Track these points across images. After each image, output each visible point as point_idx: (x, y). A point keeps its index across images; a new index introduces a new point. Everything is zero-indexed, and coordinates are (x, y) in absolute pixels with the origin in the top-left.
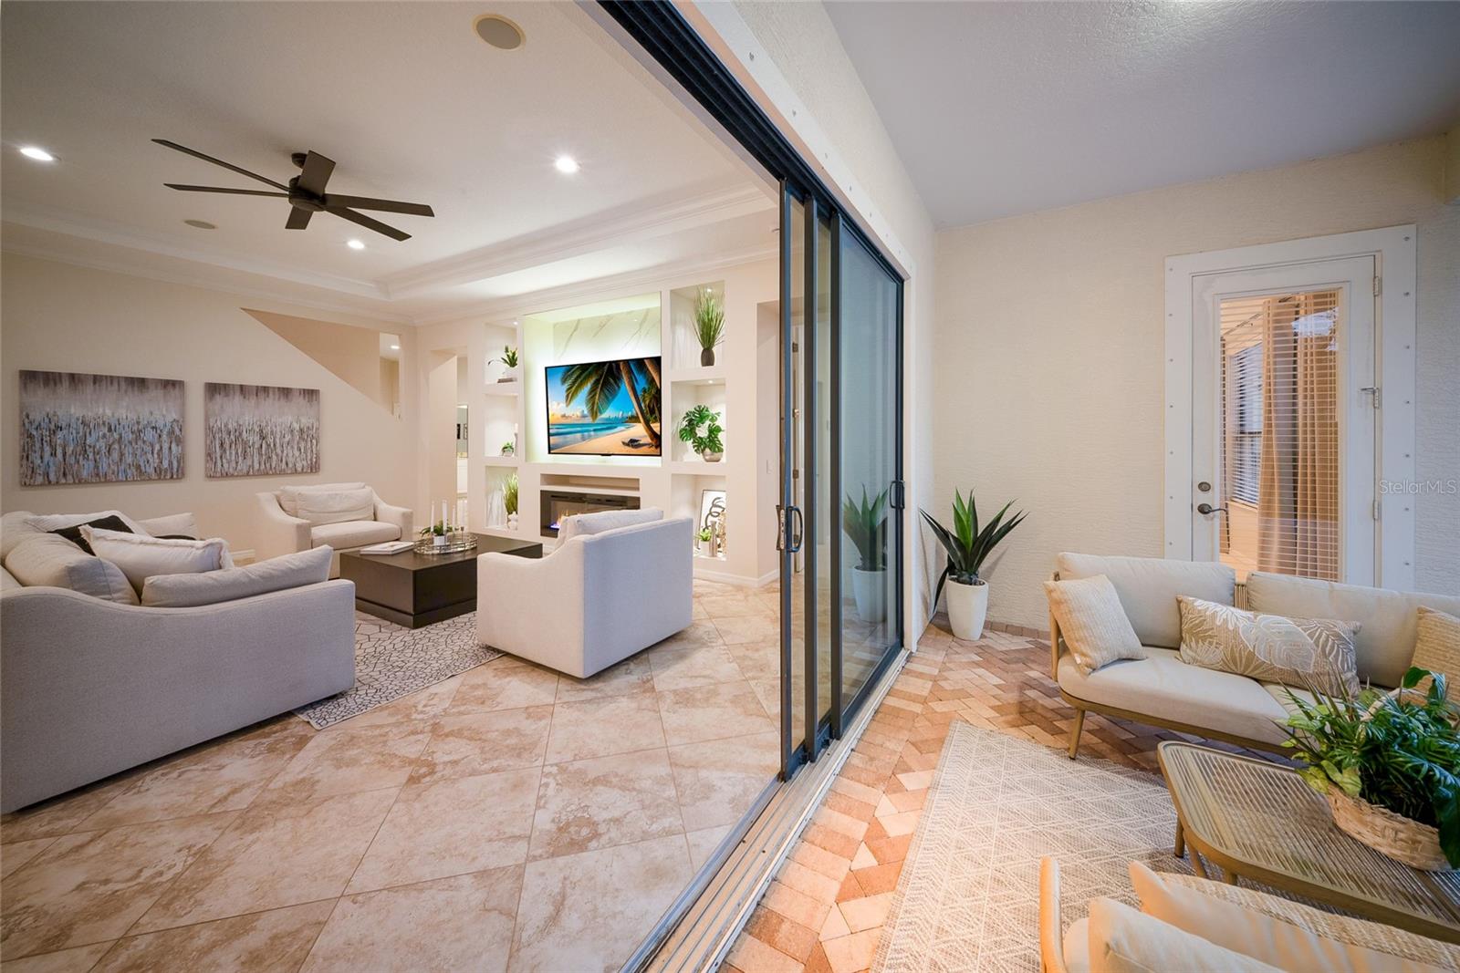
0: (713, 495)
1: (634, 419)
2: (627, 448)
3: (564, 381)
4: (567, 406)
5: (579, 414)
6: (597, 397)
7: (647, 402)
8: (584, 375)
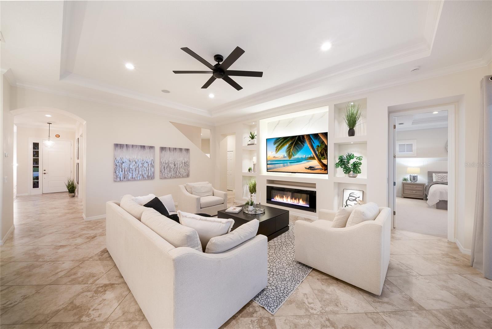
0: (350, 191)
1: (312, 158)
2: (308, 170)
3: (275, 143)
4: (276, 153)
5: (282, 156)
6: (292, 149)
7: (320, 151)
8: (285, 141)
